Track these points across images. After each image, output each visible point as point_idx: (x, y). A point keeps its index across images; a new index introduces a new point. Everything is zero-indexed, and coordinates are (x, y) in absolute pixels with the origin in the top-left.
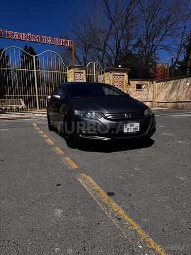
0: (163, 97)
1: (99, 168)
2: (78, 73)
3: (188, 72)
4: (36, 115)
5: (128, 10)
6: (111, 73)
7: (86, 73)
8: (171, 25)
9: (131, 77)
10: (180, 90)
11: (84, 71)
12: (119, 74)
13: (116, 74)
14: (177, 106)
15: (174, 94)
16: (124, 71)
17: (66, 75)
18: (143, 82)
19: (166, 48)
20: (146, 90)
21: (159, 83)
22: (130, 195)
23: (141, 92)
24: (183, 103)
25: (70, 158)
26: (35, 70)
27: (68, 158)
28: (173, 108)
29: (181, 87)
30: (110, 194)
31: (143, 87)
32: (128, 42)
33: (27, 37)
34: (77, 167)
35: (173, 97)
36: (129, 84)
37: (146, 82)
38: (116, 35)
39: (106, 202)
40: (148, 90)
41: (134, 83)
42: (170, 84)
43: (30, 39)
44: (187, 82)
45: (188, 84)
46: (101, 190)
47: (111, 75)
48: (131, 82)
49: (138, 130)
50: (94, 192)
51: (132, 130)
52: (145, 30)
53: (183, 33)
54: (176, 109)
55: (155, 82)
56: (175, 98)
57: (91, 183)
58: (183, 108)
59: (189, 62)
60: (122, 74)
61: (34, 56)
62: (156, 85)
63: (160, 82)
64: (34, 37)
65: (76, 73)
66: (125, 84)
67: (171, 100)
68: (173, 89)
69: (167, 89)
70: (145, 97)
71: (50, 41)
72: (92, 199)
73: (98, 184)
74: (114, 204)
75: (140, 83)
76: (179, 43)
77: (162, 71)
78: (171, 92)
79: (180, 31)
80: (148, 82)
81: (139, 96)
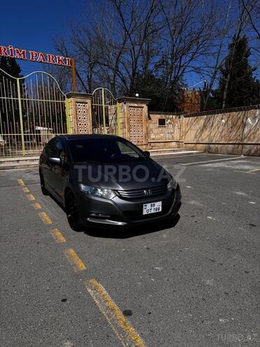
0: (193, 136)
1: (113, 268)
2: (81, 103)
3: (224, 105)
4: (21, 163)
5: (148, 18)
6: (125, 103)
7: (92, 102)
8: (203, 41)
9: (152, 109)
10: (214, 127)
11: (89, 101)
12: (136, 105)
13: (132, 105)
14: (210, 148)
15: (206, 133)
16: (143, 102)
17: (63, 105)
18: (167, 116)
19: (197, 70)
20: (171, 126)
21: (188, 118)
22: (150, 313)
23: (164, 129)
24: (217, 145)
25: (74, 250)
26: (19, 99)
27: (72, 251)
28: (205, 152)
29: (214, 125)
30: (127, 313)
31: (167, 122)
32: (148, 59)
33: (8, 51)
34: (85, 268)
35: (205, 137)
36: (150, 119)
37: (171, 116)
38: (133, 51)
39: (122, 326)
40: (174, 126)
41: (156, 117)
42: (202, 120)
43: (12, 55)
44: (222, 119)
45: (223, 121)
46: (117, 308)
47: (125, 107)
48: (151, 116)
49: (160, 210)
50: (108, 311)
51: (153, 211)
52: (170, 45)
53: (219, 52)
54: (209, 152)
55: (182, 116)
56: (207, 139)
57: (104, 296)
58: (216, 151)
59: (225, 93)
60: (140, 105)
61: (18, 79)
62: (184, 120)
63: (189, 116)
64: (18, 52)
65: (78, 102)
66: (144, 119)
67: (202, 140)
68: (205, 126)
69: (198, 127)
70: (170, 136)
71: (40, 58)
72: (106, 323)
73: (113, 298)
74: (132, 329)
75: (163, 117)
76: (213, 64)
77: (191, 100)
78: (202, 131)
79: (215, 50)
80: (174, 117)
81: (162, 135)
